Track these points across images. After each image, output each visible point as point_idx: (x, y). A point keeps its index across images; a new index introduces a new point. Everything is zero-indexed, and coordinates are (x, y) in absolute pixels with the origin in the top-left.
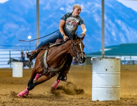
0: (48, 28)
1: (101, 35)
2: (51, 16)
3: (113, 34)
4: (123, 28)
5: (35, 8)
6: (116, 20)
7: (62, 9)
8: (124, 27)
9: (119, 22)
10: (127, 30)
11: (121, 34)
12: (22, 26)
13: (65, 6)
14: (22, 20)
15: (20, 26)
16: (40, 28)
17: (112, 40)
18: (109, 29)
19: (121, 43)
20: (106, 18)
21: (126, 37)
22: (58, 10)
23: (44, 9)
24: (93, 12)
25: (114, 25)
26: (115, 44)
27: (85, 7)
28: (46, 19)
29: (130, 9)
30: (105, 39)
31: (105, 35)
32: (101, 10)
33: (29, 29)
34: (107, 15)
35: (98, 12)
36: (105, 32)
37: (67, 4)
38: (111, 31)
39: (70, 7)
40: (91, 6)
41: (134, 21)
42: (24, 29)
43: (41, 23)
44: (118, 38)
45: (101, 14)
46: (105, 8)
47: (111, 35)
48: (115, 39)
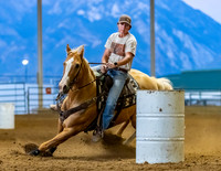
0: (57, 45)
1: (149, 57)
2: (61, 25)
3: (170, 55)
4: (186, 45)
5: (36, 12)
6: (174, 32)
7: (81, 12)
8: (188, 43)
9: (180, 34)
10: (193, 49)
11: (183, 56)
12: (13, 43)
13: (85, 8)
14: (12, 32)
15: (9, 43)
16: (44, 46)
17: (168, 65)
18: (162, 47)
19: (182, 70)
20: (157, 27)
21: (191, 60)
22: (75, 15)
23: (50, 12)
24: (135, 17)
25: (170, 40)
26: (173, 72)
27: (121, 9)
28: (53, 31)
29: (198, 11)
30: (157, 65)
31: (156, 58)
32: (148, 14)
33: (23, 48)
34: (159, 22)
35: (143, 17)
36: (156, 51)
37: (89, 4)
38: (166, 49)
39: (94, 9)
40: (131, 8)
41: (205, 32)
42: (15, 48)
43: (45, 37)
44: (179, 62)
45: (149, 21)
46: (156, 11)
47: (166, 57)
48: (173, 64)
